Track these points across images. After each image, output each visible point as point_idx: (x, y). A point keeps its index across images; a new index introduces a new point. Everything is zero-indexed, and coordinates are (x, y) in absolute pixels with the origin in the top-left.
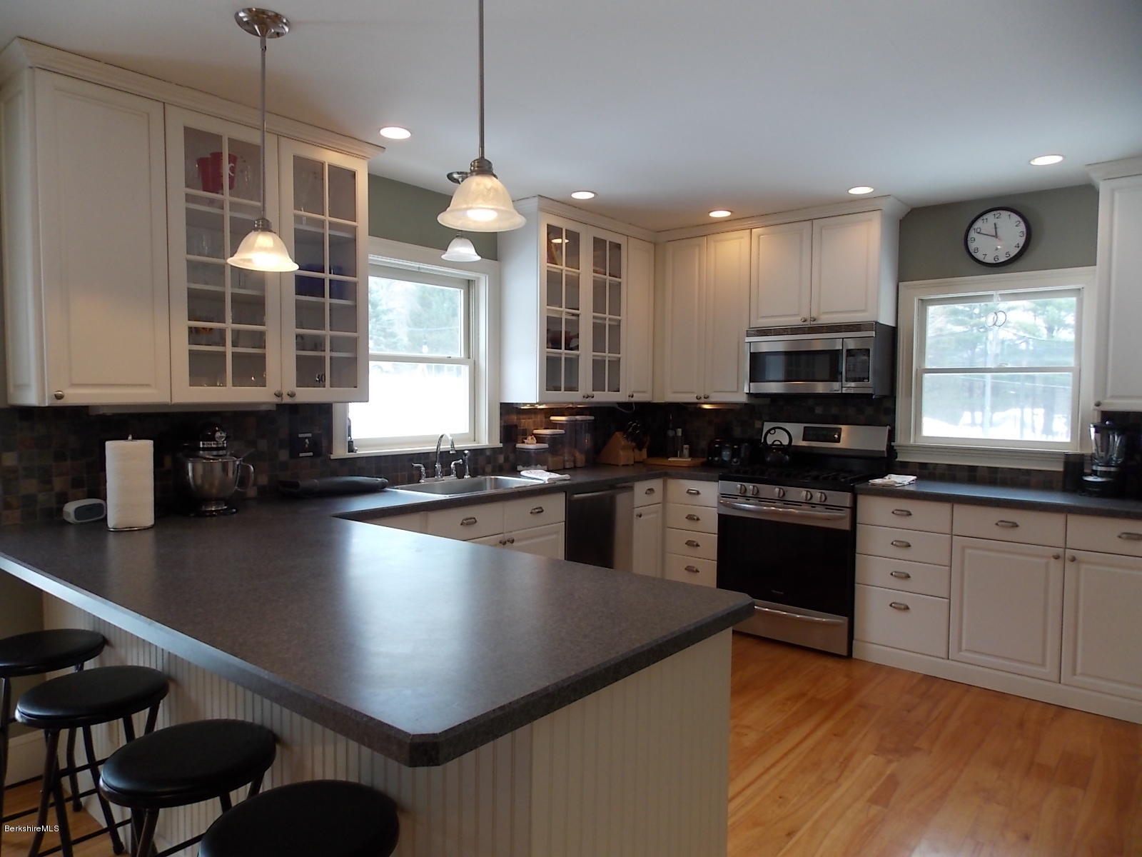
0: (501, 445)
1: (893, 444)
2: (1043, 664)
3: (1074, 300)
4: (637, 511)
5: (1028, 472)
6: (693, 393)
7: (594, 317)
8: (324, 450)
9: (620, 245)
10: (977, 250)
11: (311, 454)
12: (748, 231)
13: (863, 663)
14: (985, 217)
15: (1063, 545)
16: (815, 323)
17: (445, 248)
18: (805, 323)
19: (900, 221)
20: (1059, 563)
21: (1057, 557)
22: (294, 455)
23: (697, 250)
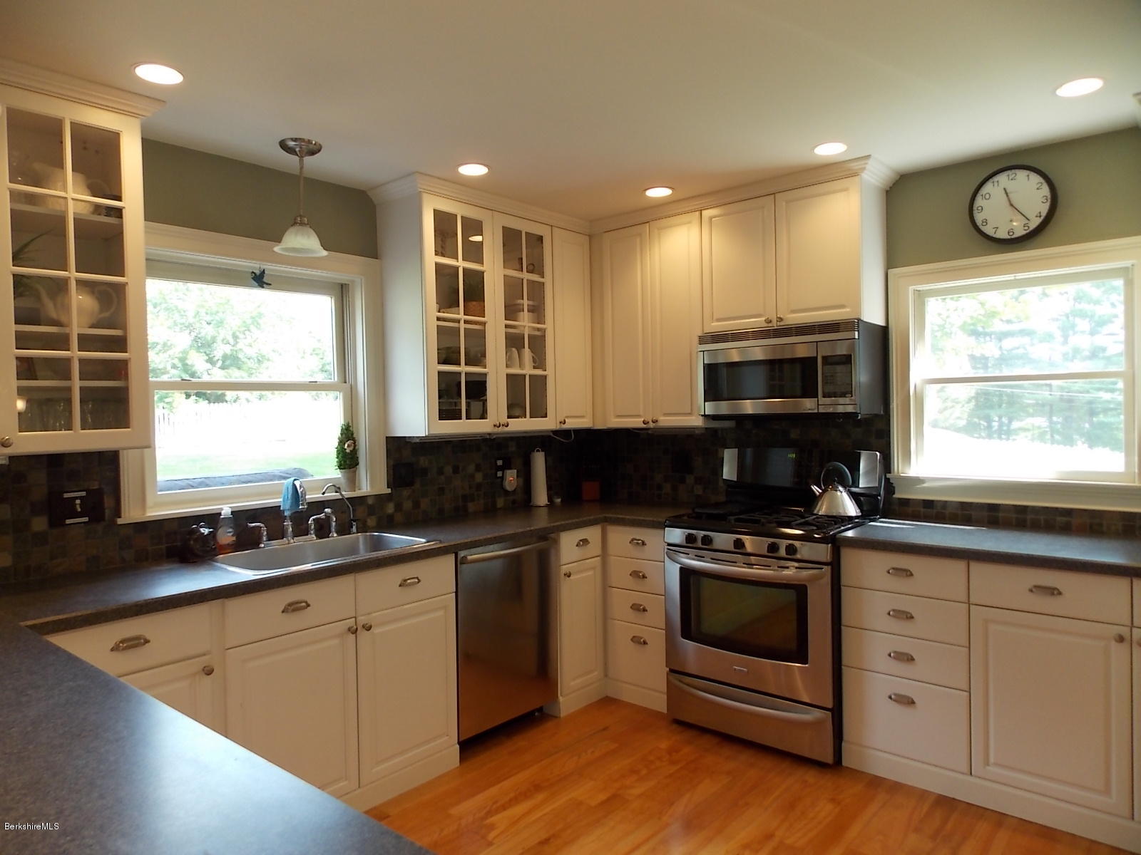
0: (389, 491)
1: (888, 476)
2: (1107, 791)
3: (1119, 283)
4: (564, 569)
5: (1069, 512)
6: (639, 416)
7: (507, 326)
8: (107, 512)
9: (542, 237)
10: (985, 222)
11: (86, 519)
12: (698, 213)
13: (856, 774)
14: (996, 179)
15: (1130, 624)
16: (782, 323)
17: (278, 240)
18: (770, 325)
19: (887, 192)
20: (1124, 648)
21: (1121, 639)
22: (56, 521)
23: (638, 240)
